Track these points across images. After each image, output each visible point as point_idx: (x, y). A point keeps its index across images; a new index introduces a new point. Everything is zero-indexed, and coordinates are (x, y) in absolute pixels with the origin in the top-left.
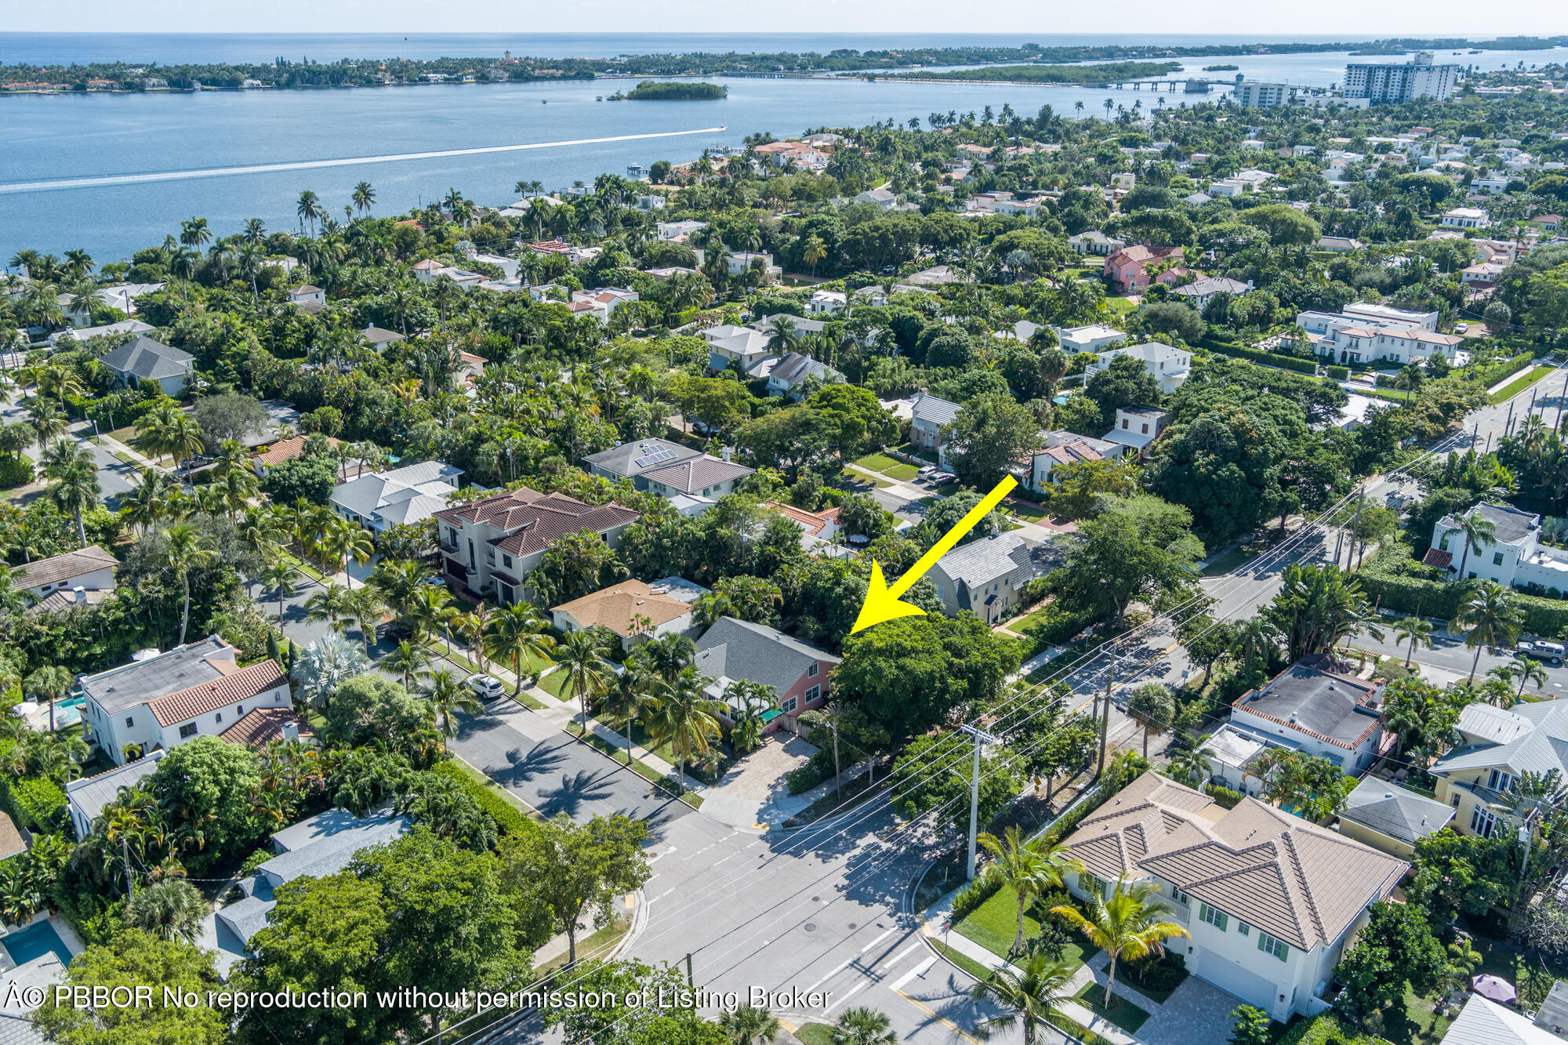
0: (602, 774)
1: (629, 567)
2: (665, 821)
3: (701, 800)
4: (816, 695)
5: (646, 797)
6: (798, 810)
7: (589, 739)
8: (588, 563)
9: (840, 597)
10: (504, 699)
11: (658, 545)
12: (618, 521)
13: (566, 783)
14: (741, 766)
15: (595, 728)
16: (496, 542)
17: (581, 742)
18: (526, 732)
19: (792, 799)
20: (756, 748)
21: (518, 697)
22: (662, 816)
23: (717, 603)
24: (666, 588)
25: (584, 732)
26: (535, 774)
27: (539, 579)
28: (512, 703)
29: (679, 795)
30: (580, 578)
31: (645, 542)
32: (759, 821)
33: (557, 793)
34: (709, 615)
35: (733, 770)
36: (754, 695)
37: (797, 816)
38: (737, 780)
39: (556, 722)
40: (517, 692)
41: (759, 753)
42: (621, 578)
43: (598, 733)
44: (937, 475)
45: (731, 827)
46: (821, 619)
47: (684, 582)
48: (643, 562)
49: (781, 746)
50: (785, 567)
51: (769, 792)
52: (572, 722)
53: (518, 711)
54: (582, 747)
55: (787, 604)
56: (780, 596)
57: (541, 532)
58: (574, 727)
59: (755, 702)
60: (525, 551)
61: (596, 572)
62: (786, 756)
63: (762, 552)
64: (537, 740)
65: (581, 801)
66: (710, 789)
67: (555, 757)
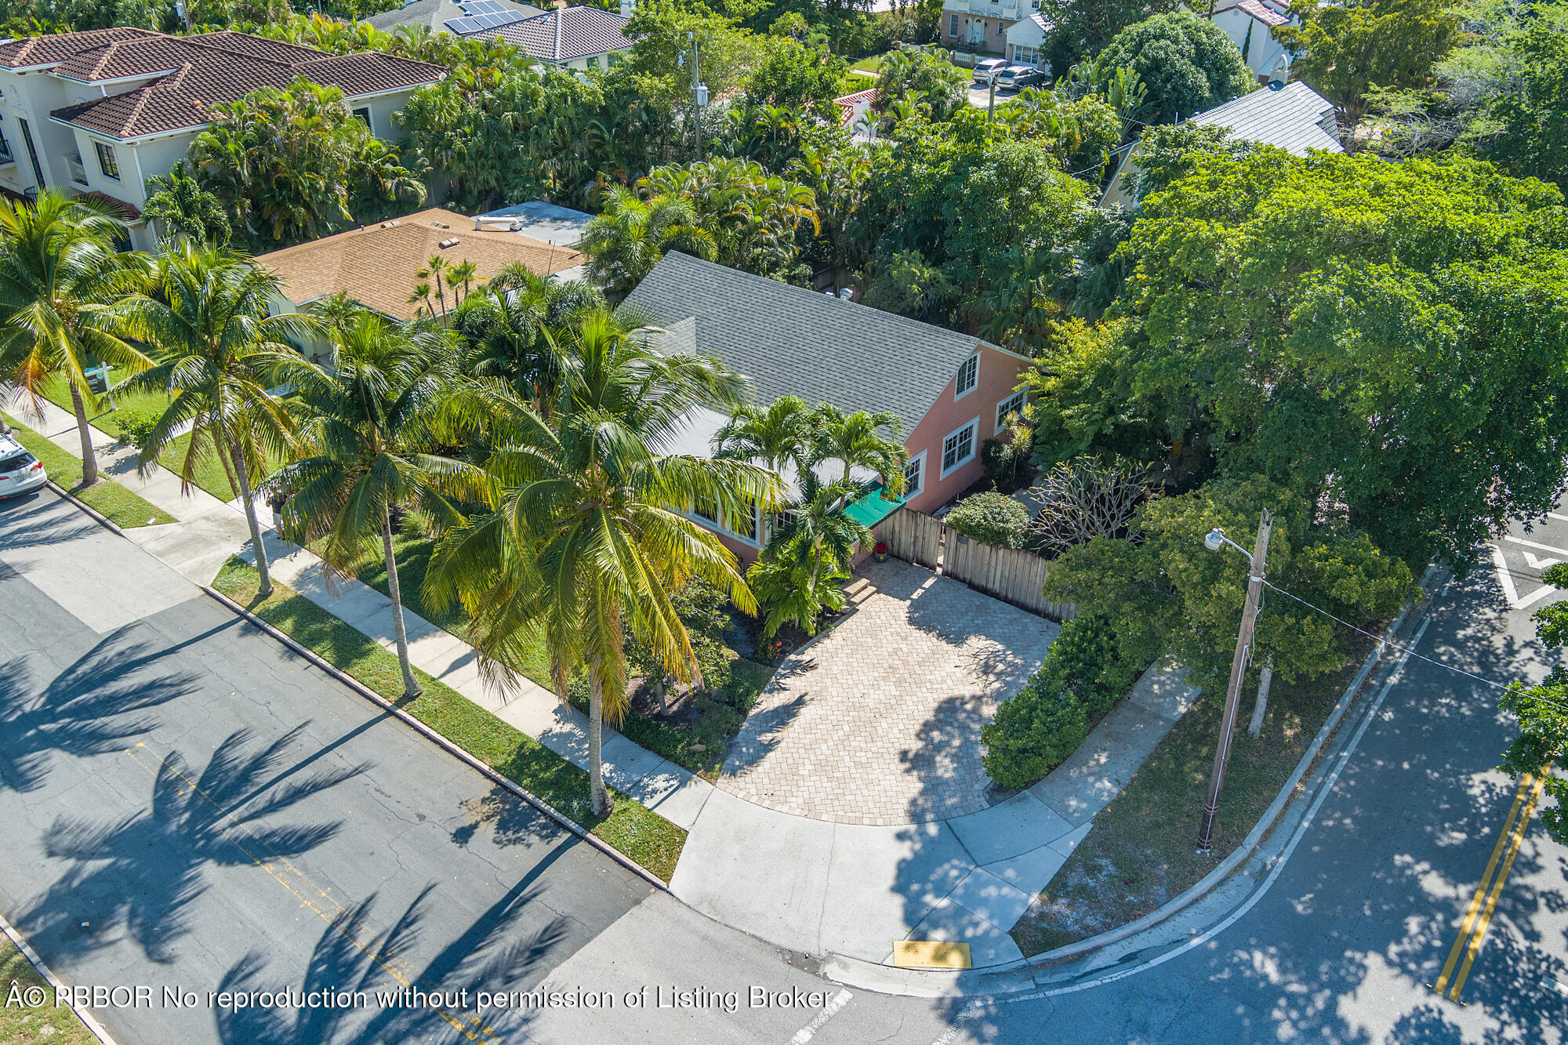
0: (308, 742)
1: (424, 179)
2: (537, 951)
3: (670, 840)
4: (965, 451)
5: (463, 835)
6: (1050, 864)
7: (277, 615)
8: (312, 158)
9: (985, 192)
10: (45, 498)
11: (493, 130)
12: (395, 82)
13: (165, 789)
14: (796, 685)
15: (304, 577)
16: (70, 113)
17: (253, 627)
18: (71, 602)
19: (1006, 813)
20: (829, 618)
21: (89, 494)
22: (527, 926)
23: (656, 216)
24: (517, 220)
25: (264, 594)
26: (58, 758)
27: (182, 194)
28: (67, 509)
29: (591, 819)
30: (297, 199)
31: (460, 122)
32: (918, 924)
33: (117, 841)
34: (637, 247)
35: (768, 702)
36: (823, 449)
37: (1055, 889)
38: (791, 735)
39: (185, 564)
40: (88, 480)
41: (840, 634)
42: (406, 205)
43: (313, 591)
44: (1017, 69)
45: (809, 963)
46: (935, 258)
47: (558, 211)
48: (459, 169)
49: (901, 608)
50: (810, 150)
51: (913, 785)
52: (236, 562)
53: (78, 534)
54: (255, 641)
55: (827, 229)
56: (811, 215)
57: (190, 89)
58: (238, 576)
59: (829, 471)
60: (141, 127)
61: (341, 190)
62: (925, 642)
63: (749, 121)
64: (104, 627)
65: (210, 871)
66: (698, 787)
67: (152, 686)
